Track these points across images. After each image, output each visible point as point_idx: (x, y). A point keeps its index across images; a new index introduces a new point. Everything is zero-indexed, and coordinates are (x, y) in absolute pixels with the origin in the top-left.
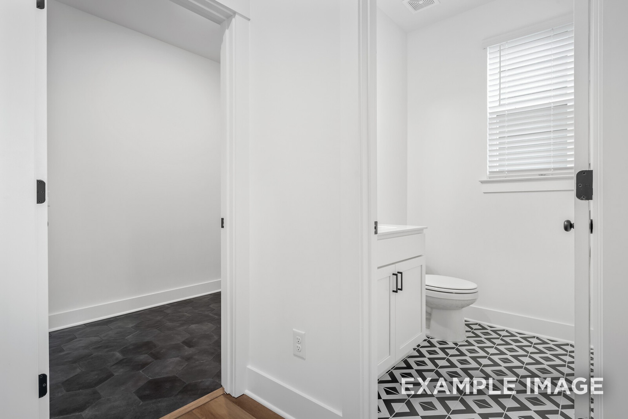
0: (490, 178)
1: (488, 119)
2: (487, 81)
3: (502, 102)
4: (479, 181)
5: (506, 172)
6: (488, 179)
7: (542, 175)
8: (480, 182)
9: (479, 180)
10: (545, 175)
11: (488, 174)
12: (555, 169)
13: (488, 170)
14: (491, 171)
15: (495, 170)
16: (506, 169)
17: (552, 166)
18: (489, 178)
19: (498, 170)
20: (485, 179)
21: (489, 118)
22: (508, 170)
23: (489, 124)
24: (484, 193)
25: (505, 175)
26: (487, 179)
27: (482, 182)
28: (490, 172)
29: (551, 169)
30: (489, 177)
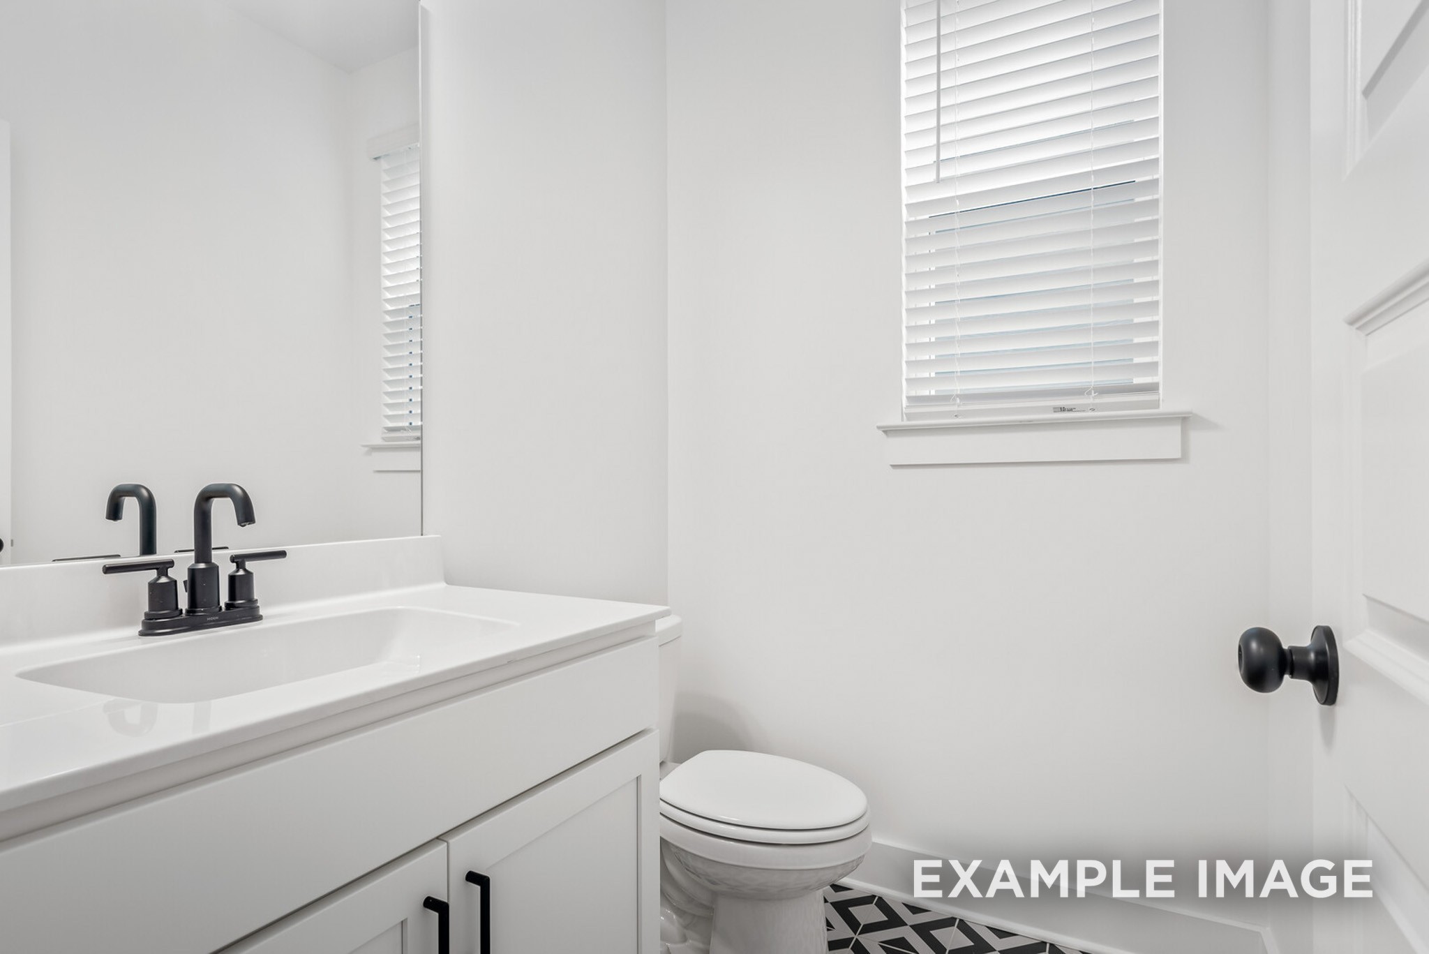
0: (910, 417)
1: (904, 226)
2: (900, 117)
3: (944, 174)
4: (879, 428)
5: (958, 401)
6: (906, 423)
7: (1063, 409)
8: (880, 432)
9: (879, 424)
10: (1071, 410)
11: (904, 406)
12: (1103, 391)
13: (906, 391)
14: (913, 393)
15: (926, 393)
16: (958, 387)
17: (1092, 379)
18: (909, 419)
19: (933, 393)
20: (895, 420)
21: (906, 223)
22: (962, 393)
23: (908, 240)
24: (894, 466)
25: (955, 408)
26: (902, 420)
27: (889, 431)
28: (913, 399)
29: (1090, 392)
30: (906, 414)
